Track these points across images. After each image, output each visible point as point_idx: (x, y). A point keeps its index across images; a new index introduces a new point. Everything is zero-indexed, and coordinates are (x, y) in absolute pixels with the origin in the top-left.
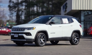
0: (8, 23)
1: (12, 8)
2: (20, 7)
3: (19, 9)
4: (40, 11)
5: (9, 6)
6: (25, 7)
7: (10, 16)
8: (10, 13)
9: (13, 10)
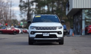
0: (22, 23)
1: (23, 8)
2: (31, 7)
3: (30, 8)
4: (51, 10)
5: (20, 6)
6: (36, 7)
7: (21, 15)
8: (21, 13)
9: (24, 9)
